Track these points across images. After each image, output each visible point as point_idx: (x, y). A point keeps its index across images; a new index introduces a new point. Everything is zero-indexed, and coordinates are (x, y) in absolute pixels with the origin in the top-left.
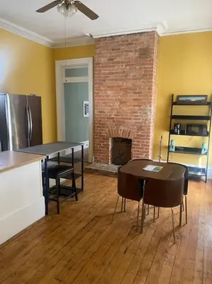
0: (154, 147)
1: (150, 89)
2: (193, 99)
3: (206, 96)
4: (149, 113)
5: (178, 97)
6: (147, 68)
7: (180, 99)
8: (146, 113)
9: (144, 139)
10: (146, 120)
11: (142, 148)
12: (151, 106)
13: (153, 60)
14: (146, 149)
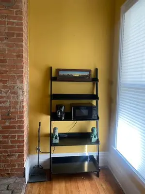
0: (30, 136)
1: (20, 56)
2: (76, 74)
3: (90, 71)
4: (20, 92)
5: (58, 70)
6: (13, 23)
7: (61, 73)
8: (15, 93)
9: (16, 132)
10: (17, 103)
11: (12, 147)
12: (22, 82)
13: (21, 13)
14: (19, 147)
